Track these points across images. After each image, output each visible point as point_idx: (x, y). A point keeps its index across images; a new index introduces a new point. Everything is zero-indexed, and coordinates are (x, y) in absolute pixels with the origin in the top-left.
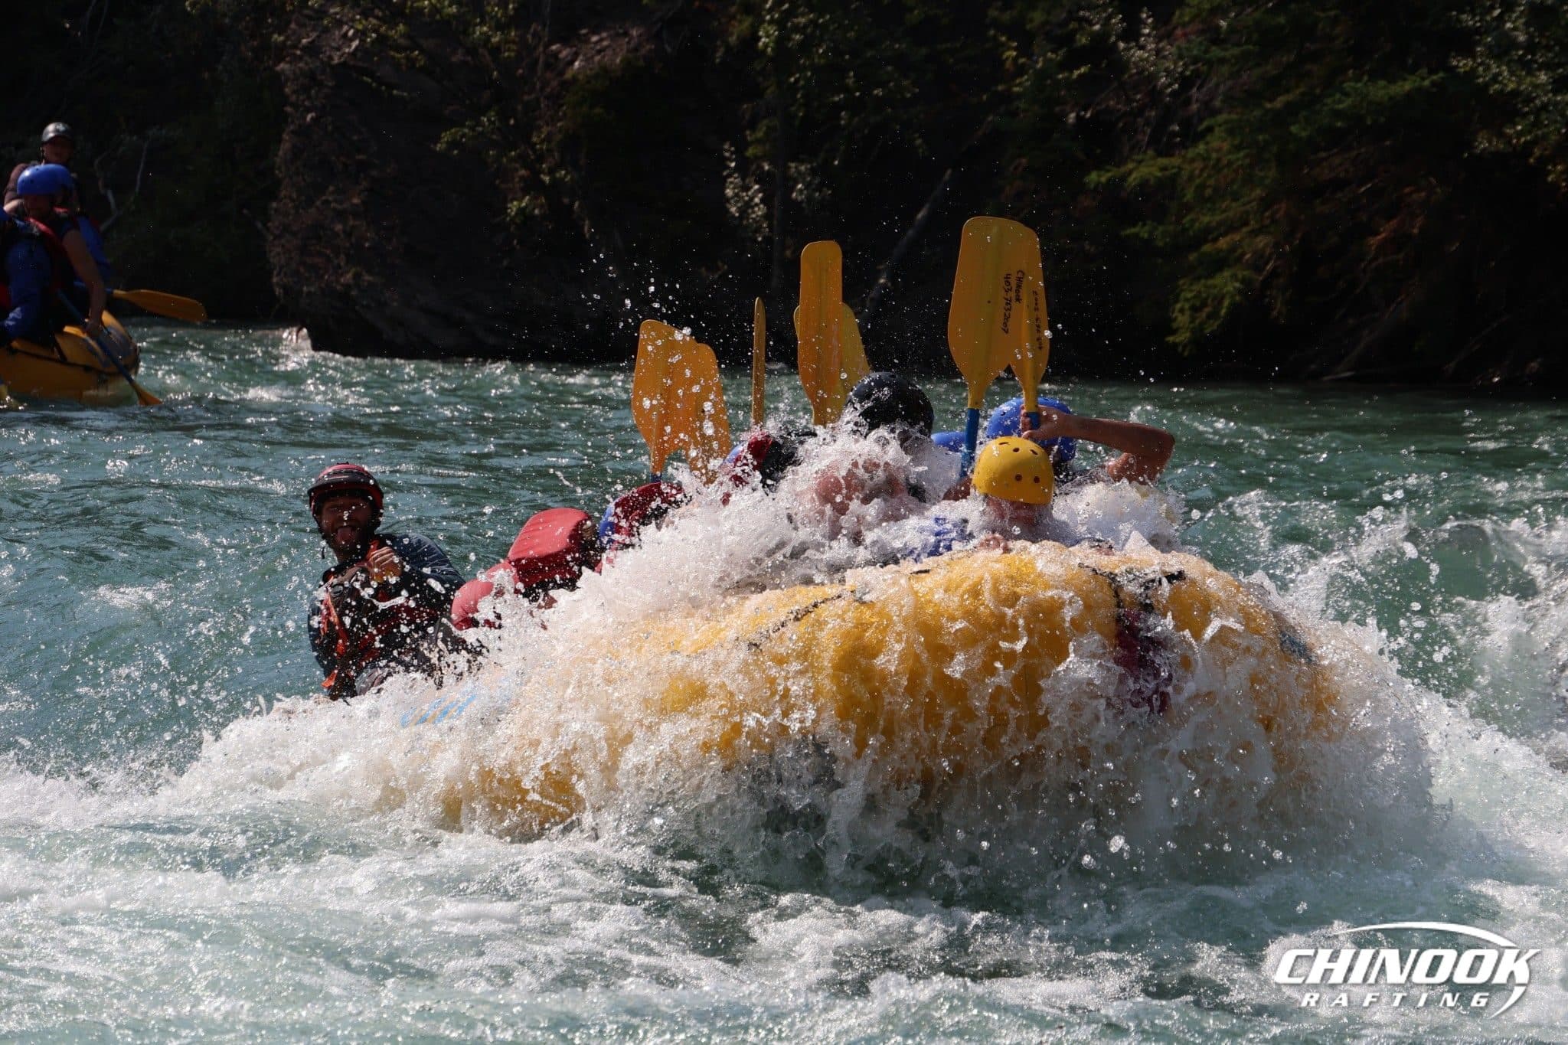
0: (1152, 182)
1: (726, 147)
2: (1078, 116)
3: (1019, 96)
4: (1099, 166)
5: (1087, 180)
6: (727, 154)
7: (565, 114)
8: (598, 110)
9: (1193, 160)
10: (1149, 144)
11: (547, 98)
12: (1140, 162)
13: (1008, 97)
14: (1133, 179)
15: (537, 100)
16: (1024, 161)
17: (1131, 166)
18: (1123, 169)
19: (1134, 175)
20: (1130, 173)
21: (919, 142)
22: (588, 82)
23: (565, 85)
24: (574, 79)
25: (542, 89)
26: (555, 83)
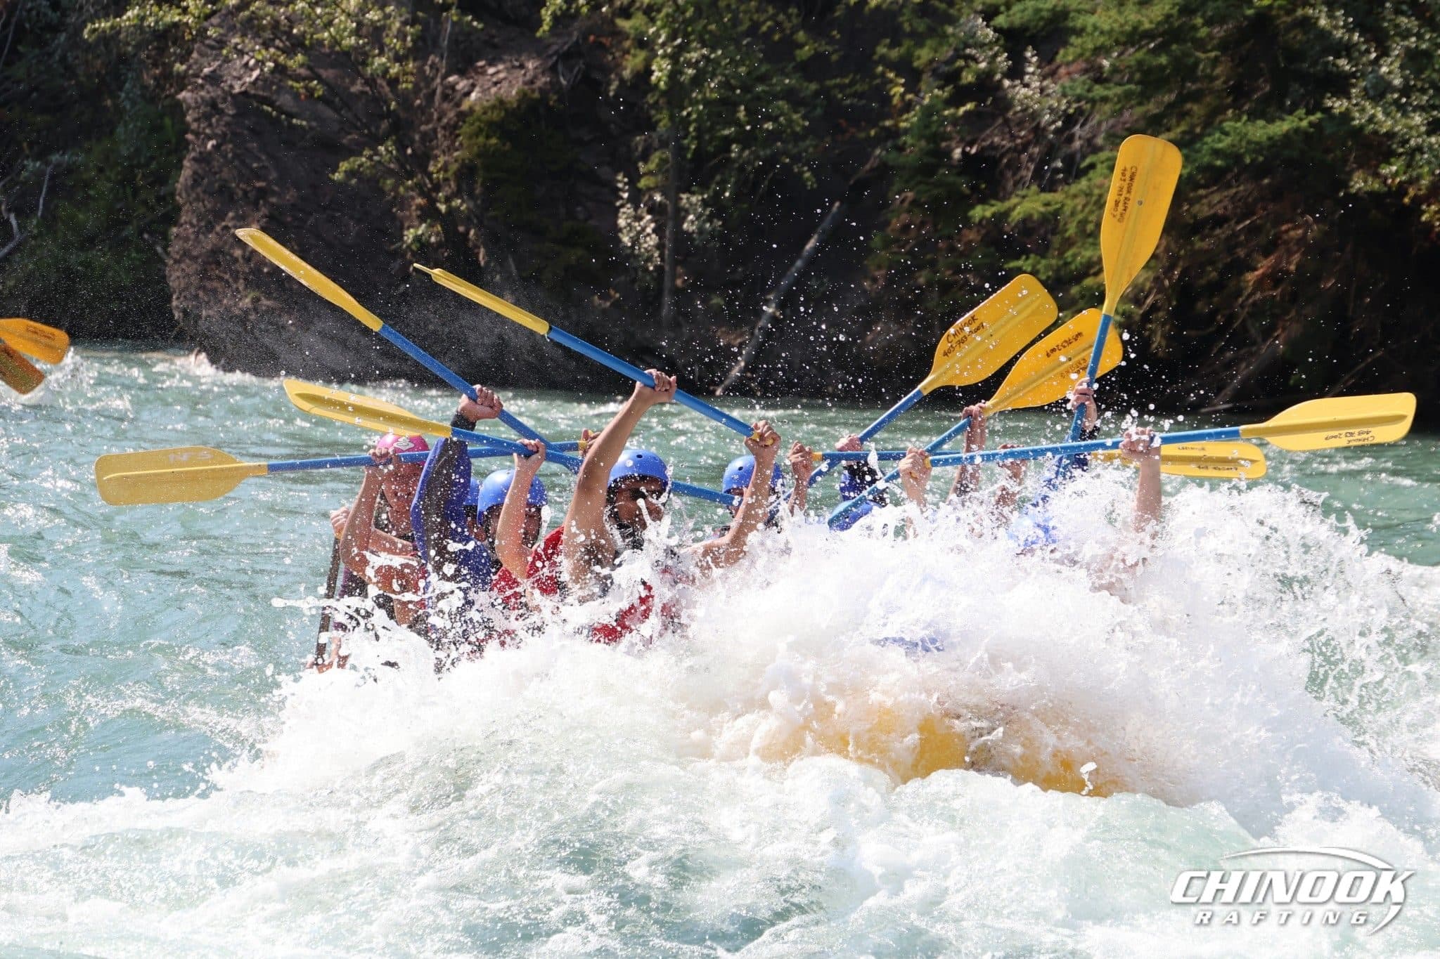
0: (1036, 217)
1: (620, 177)
2: (964, 153)
3: (906, 131)
4: (983, 201)
5: (971, 213)
6: (620, 185)
7: (461, 144)
8: (494, 141)
9: (1075, 196)
10: (1031, 182)
11: (444, 128)
12: (1024, 197)
13: (895, 133)
14: (1017, 215)
15: (435, 131)
16: (910, 194)
17: (1014, 200)
18: (1007, 204)
19: (1019, 209)
20: (1015, 206)
21: (807, 175)
22: (485, 113)
23: (462, 116)
24: (471, 110)
25: (439, 119)
26: (451, 114)
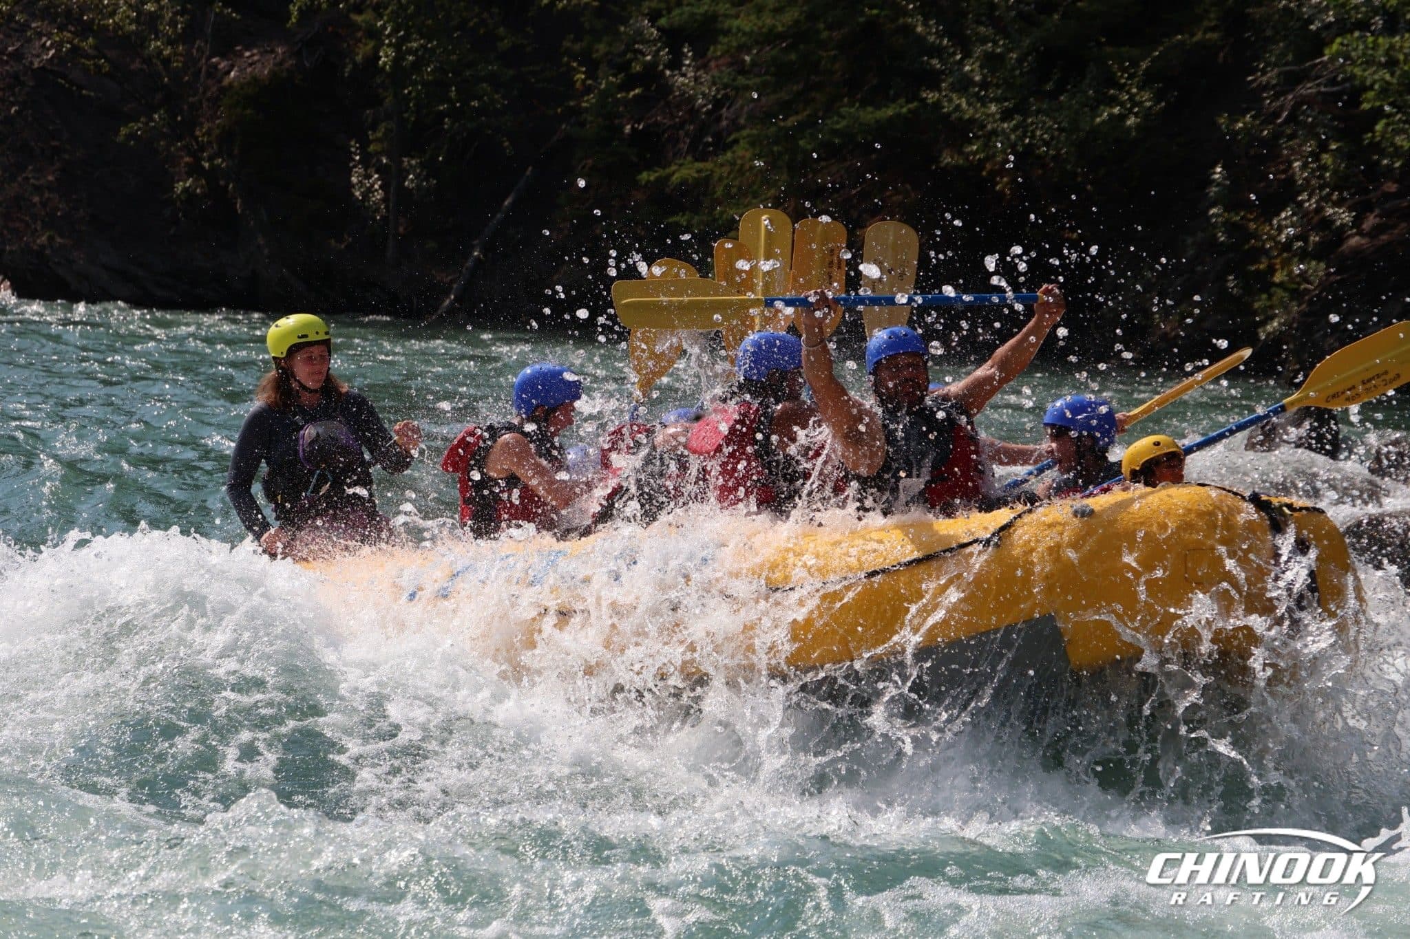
0: (690, 181)
1: (353, 143)
2: (633, 127)
3: (586, 110)
4: (649, 168)
5: (639, 178)
6: (353, 150)
7: (222, 114)
8: (249, 111)
9: (722, 165)
10: (687, 153)
11: (208, 100)
12: (681, 165)
13: (577, 111)
14: (675, 178)
15: (200, 102)
16: (590, 161)
17: (674, 168)
18: (668, 171)
19: (676, 175)
20: (674, 173)
21: (506, 144)
22: (242, 88)
23: (223, 90)
24: (231, 85)
25: (204, 93)
26: (214, 89)
